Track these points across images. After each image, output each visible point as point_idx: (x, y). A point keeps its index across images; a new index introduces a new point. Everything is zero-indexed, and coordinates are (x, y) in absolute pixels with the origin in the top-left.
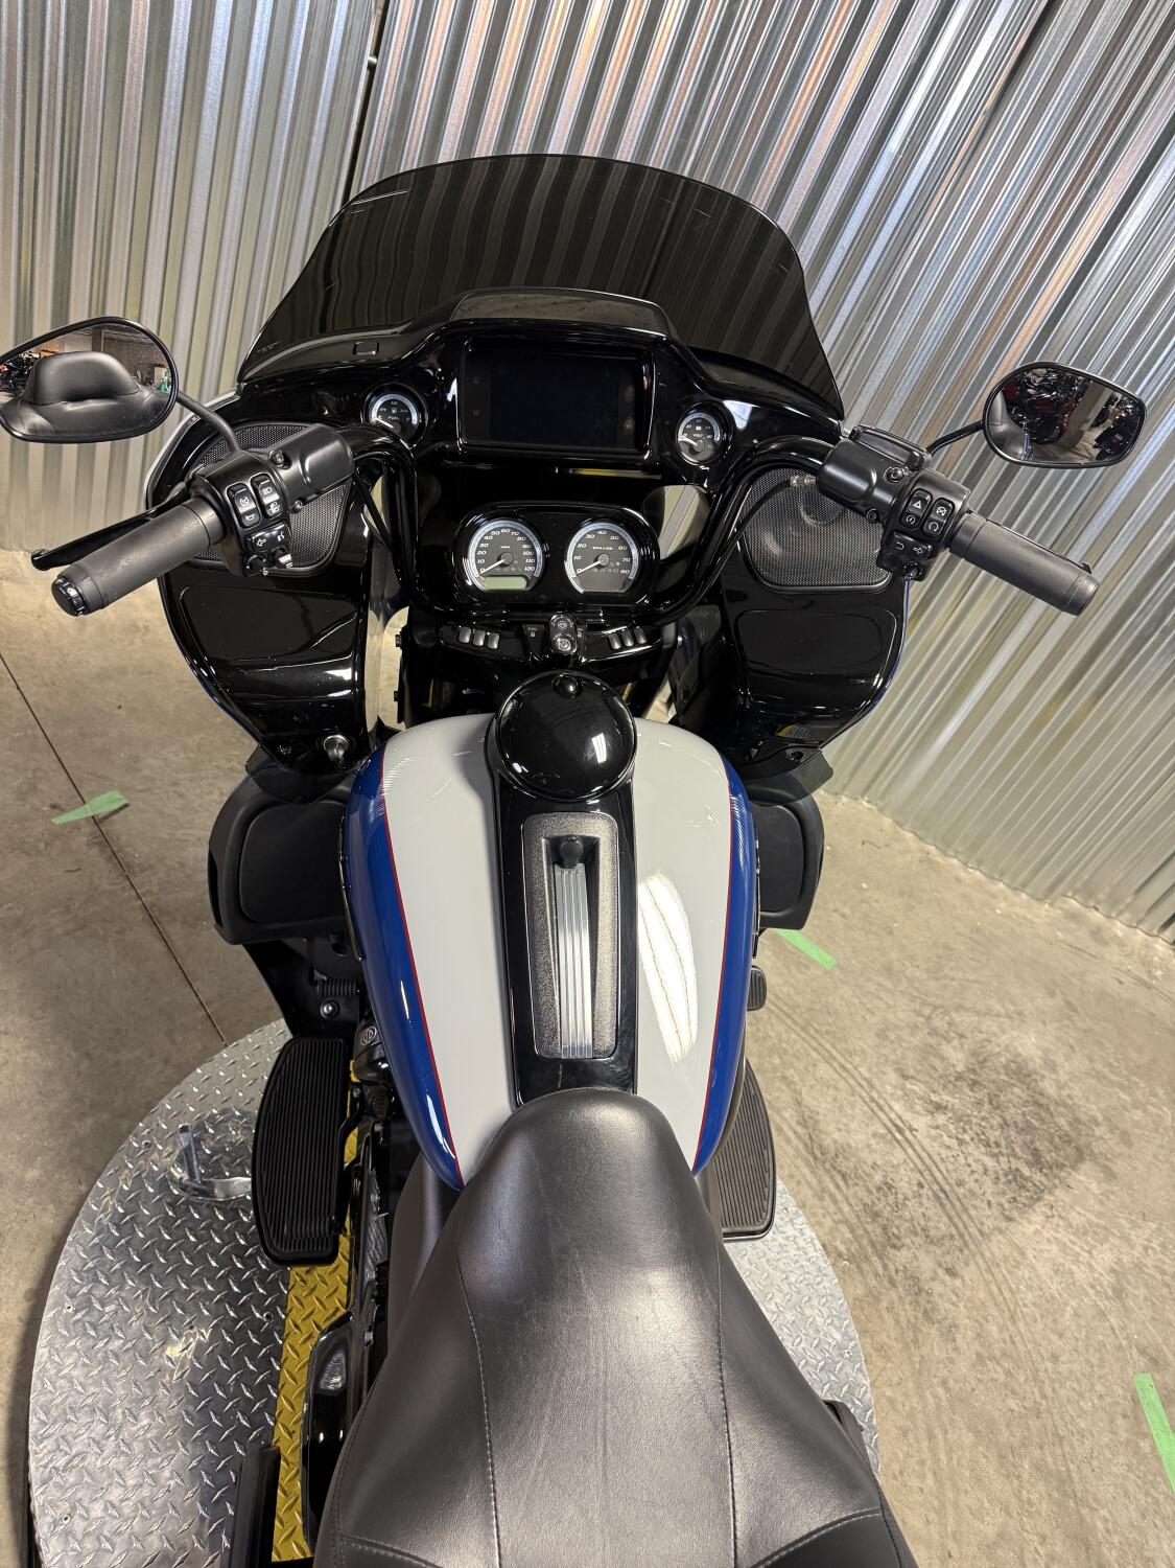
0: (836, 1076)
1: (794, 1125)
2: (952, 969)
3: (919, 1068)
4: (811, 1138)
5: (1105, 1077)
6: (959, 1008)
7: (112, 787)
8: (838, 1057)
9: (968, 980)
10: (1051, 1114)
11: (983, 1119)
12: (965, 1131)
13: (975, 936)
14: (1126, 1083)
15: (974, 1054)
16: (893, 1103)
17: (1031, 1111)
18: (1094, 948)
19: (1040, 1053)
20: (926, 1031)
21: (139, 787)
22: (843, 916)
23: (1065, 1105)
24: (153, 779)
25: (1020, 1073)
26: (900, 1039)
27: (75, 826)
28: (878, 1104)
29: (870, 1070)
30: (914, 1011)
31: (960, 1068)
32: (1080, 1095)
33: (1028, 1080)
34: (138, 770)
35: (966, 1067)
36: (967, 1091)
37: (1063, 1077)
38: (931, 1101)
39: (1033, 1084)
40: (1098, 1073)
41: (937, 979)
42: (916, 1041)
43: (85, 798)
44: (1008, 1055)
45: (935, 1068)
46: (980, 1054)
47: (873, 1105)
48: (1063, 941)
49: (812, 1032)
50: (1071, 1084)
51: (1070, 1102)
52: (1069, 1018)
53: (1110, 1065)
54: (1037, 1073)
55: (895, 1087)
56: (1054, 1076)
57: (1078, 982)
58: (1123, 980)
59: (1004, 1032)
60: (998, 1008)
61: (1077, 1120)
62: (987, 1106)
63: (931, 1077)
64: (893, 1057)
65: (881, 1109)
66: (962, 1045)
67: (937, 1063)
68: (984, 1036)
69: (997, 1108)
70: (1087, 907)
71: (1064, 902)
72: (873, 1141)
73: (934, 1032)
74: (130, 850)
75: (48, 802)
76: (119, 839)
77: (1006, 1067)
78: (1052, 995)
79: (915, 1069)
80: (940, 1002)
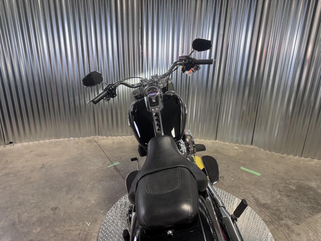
0: (262, 192)
1: (253, 200)
2: (290, 173)
3: (284, 190)
4: (257, 202)
6: (293, 179)
7: (117, 162)
8: (263, 189)
9: (294, 175)
11: (302, 197)
12: (297, 200)
13: (295, 168)
15: (298, 187)
16: (278, 196)
17: (315, 196)
19: (316, 186)
20: (285, 184)
21: (122, 161)
22: (262, 167)
24: (124, 160)
25: (311, 189)
26: (278, 185)
27: (112, 167)
30: (281, 181)
31: (294, 189)
33: (313, 190)
34: (121, 159)
35: (296, 189)
36: (297, 193)
38: (288, 195)
39: (315, 191)
41: (286, 175)
42: (282, 185)
43: (113, 163)
44: (307, 186)
46: (300, 187)
47: (272, 196)
49: (256, 185)
54: (316, 189)
55: (278, 193)
59: (305, 183)
60: (303, 179)
62: (303, 195)
63: (287, 191)
64: (276, 188)
65: (275, 197)
66: (294, 185)
67: (288, 189)
68: (300, 184)
69: (305, 196)
72: (273, 202)
73: (287, 184)
74: (120, 169)
75: (107, 164)
76: (118, 168)
77: (307, 188)
78: (318, 176)
79: (282, 190)
80: (288, 179)
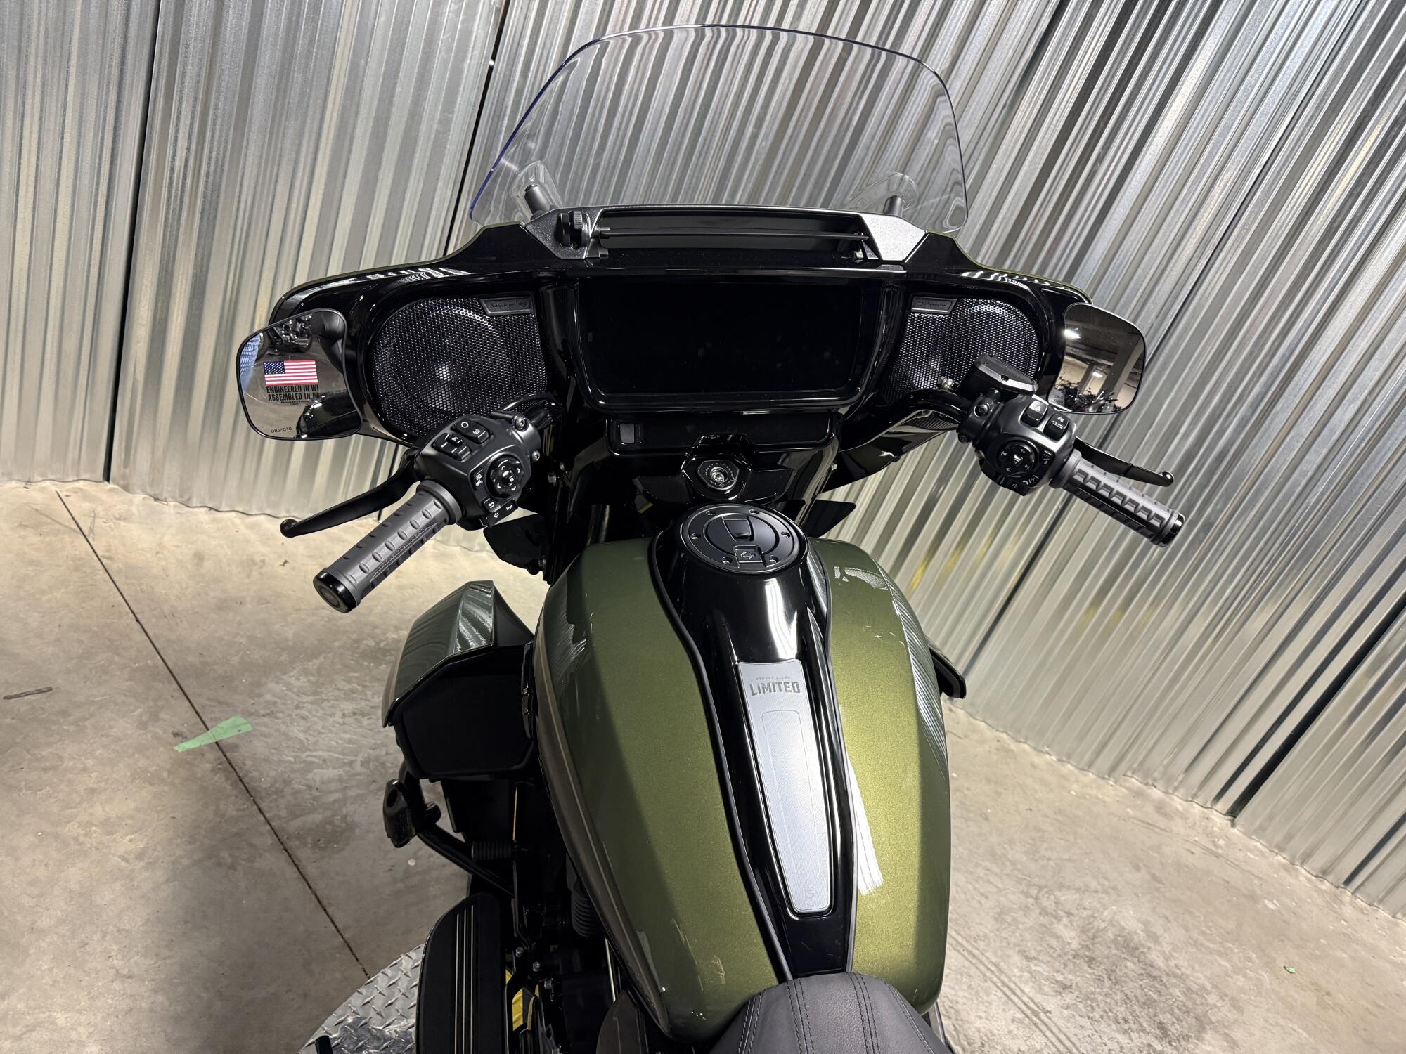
0: (967, 964)
2: (1046, 849)
3: (1039, 948)
5: (1202, 945)
6: (1061, 886)
7: (235, 712)
8: (964, 943)
9: (1062, 860)
10: (1166, 986)
11: (1107, 995)
12: (1093, 1009)
13: (1060, 818)
14: (1222, 950)
15: (1084, 931)
16: (1022, 986)
17: (1147, 984)
18: (1162, 822)
19: (1141, 926)
20: (1037, 912)
21: (262, 712)
23: (1176, 976)
24: (275, 703)
25: (1129, 947)
26: (1015, 920)
27: (199, 752)
28: (1008, 987)
29: (995, 953)
30: (1022, 892)
31: (1075, 945)
32: (1186, 964)
33: (1137, 953)
34: (260, 696)
35: (1080, 944)
36: (1086, 967)
37: (1167, 949)
38: (1057, 981)
39: (1142, 957)
40: (1196, 942)
42: (1030, 922)
43: (209, 725)
44: (1113, 929)
45: (1052, 947)
46: (1089, 930)
47: (1005, 989)
48: (1136, 818)
50: (1175, 954)
51: (1178, 972)
52: (1157, 889)
53: (1203, 933)
54: (1144, 946)
55: (1021, 970)
56: (1159, 948)
57: (1156, 855)
58: (1194, 851)
59: (1105, 907)
60: (1094, 884)
61: (1189, 989)
63: (1052, 956)
64: (1013, 940)
65: (1015, 994)
66: (1071, 922)
67: (1054, 943)
68: (1089, 912)
69: (1116, 983)
70: (1147, 784)
71: (1125, 781)
72: (1013, 1027)
73: (1044, 912)
74: (255, 774)
75: (171, 730)
76: (244, 764)
77: (1115, 941)
78: (1137, 868)
79: (1035, 950)
80: (1043, 882)
